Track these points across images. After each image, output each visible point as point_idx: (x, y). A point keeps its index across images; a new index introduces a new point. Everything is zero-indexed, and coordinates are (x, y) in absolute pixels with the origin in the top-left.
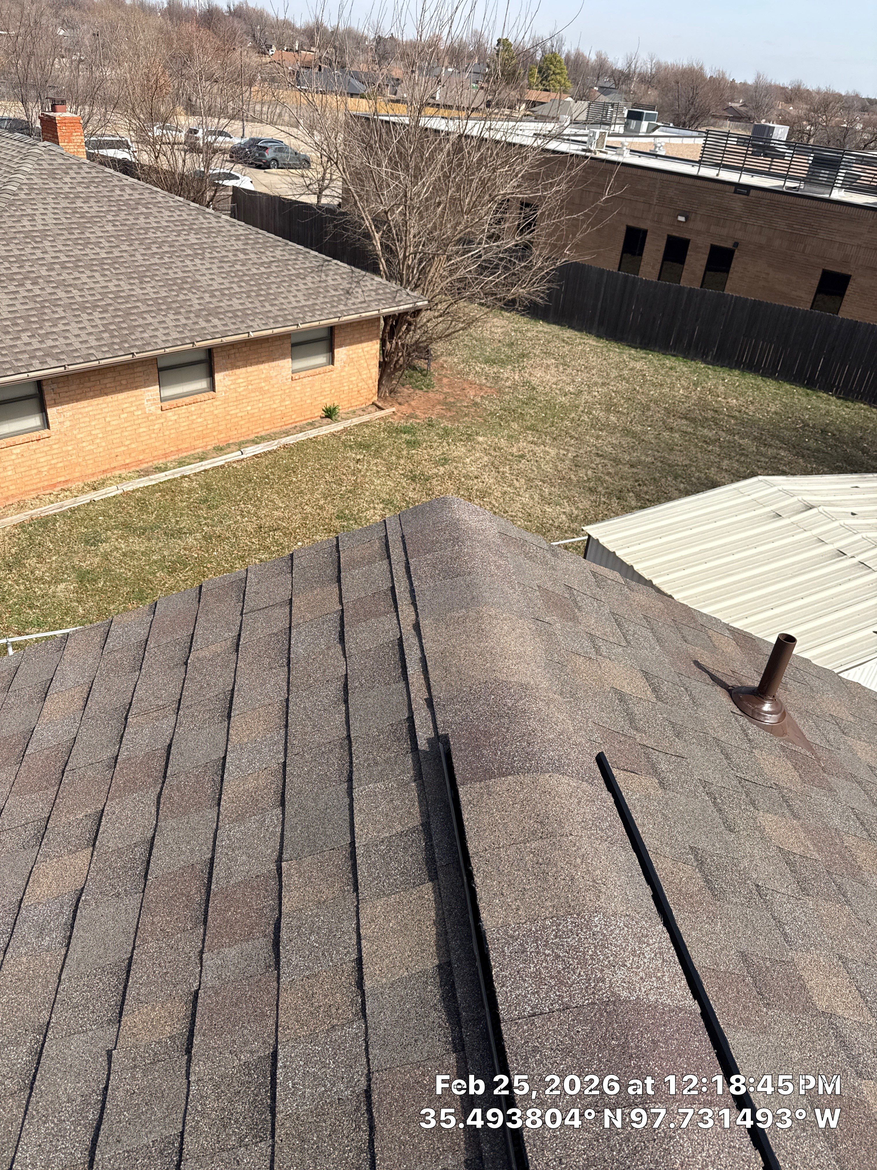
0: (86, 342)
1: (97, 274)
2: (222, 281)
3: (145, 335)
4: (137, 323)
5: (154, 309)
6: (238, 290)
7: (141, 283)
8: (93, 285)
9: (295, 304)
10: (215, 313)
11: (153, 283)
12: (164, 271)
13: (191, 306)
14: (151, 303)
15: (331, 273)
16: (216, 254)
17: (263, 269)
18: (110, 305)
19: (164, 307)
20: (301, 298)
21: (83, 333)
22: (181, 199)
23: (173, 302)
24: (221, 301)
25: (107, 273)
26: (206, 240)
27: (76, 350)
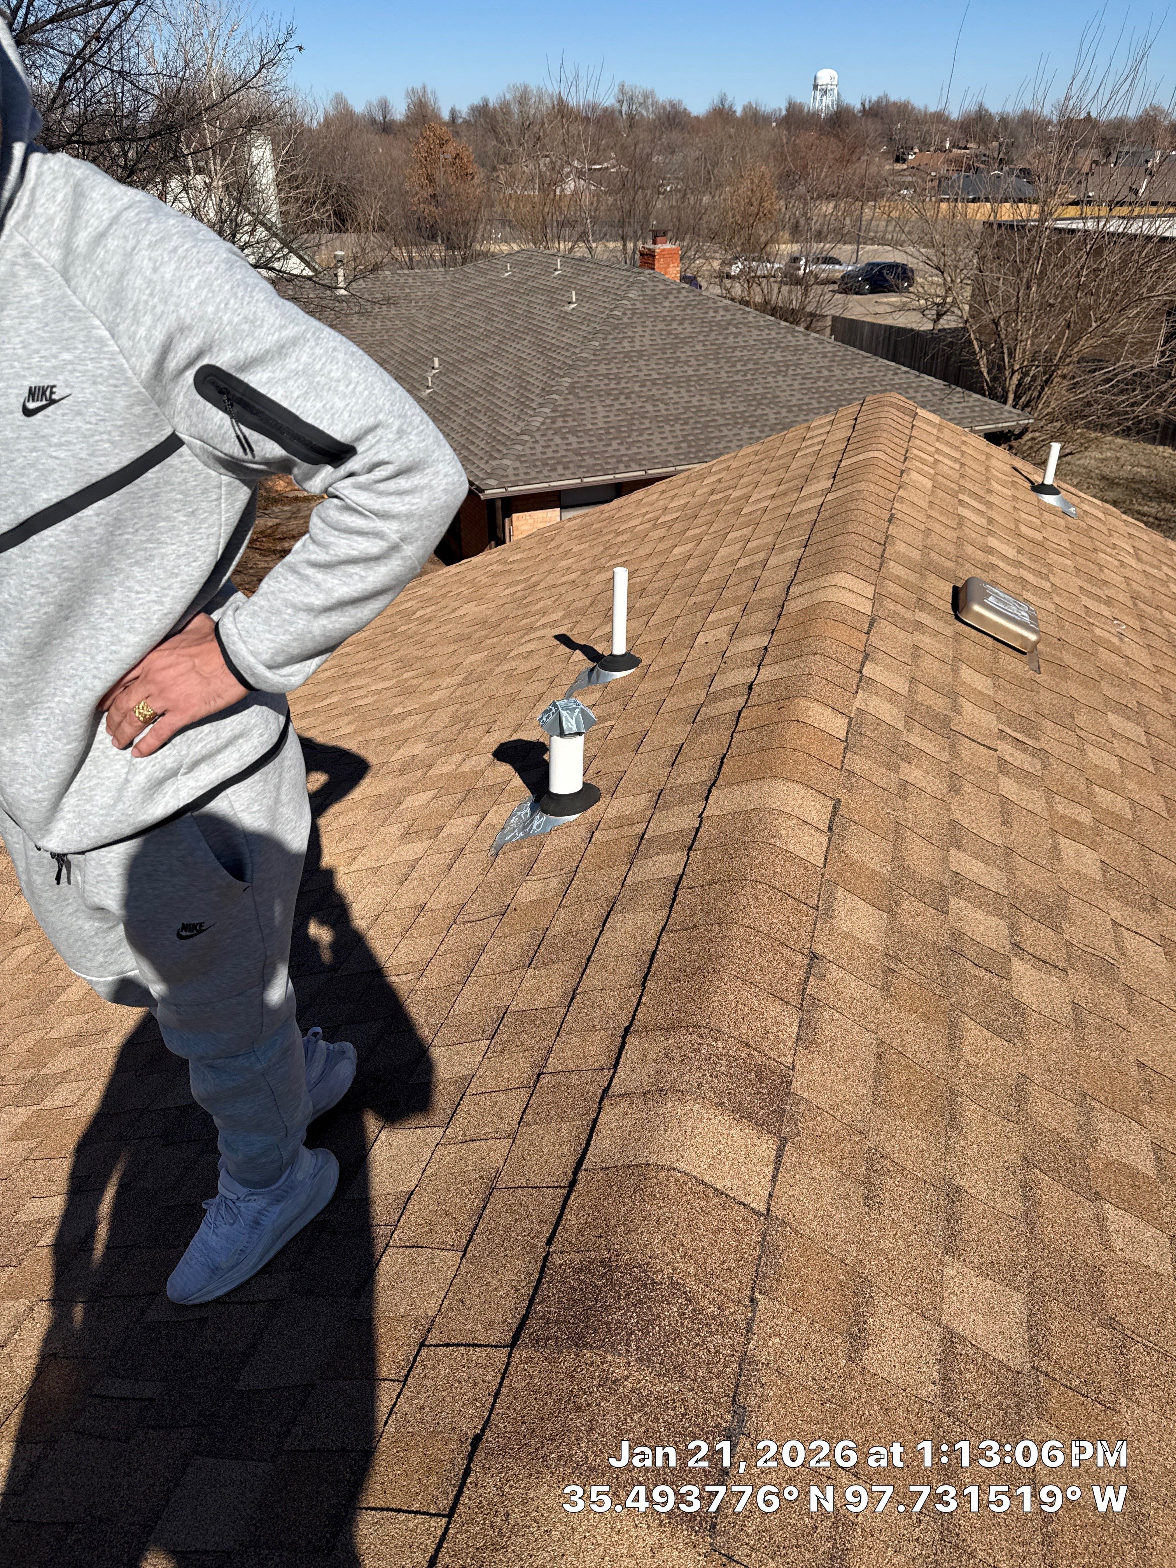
0: (666, 450)
1: (683, 390)
2: (801, 396)
4: (712, 435)
5: (731, 422)
7: (722, 398)
8: (678, 400)
11: (734, 398)
12: (745, 387)
13: (767, 420)
14: (728, 416)
15: (922, 389)
16: (799, 371)
17: (846, 386)
18: (691, 418)
19: (740, 421)
21: (664, 442)
22: (772, 318)
23: (751, 416)
24: (797, 416)
25: (692, 389)
26: (790, 358)
27: (656, 457)
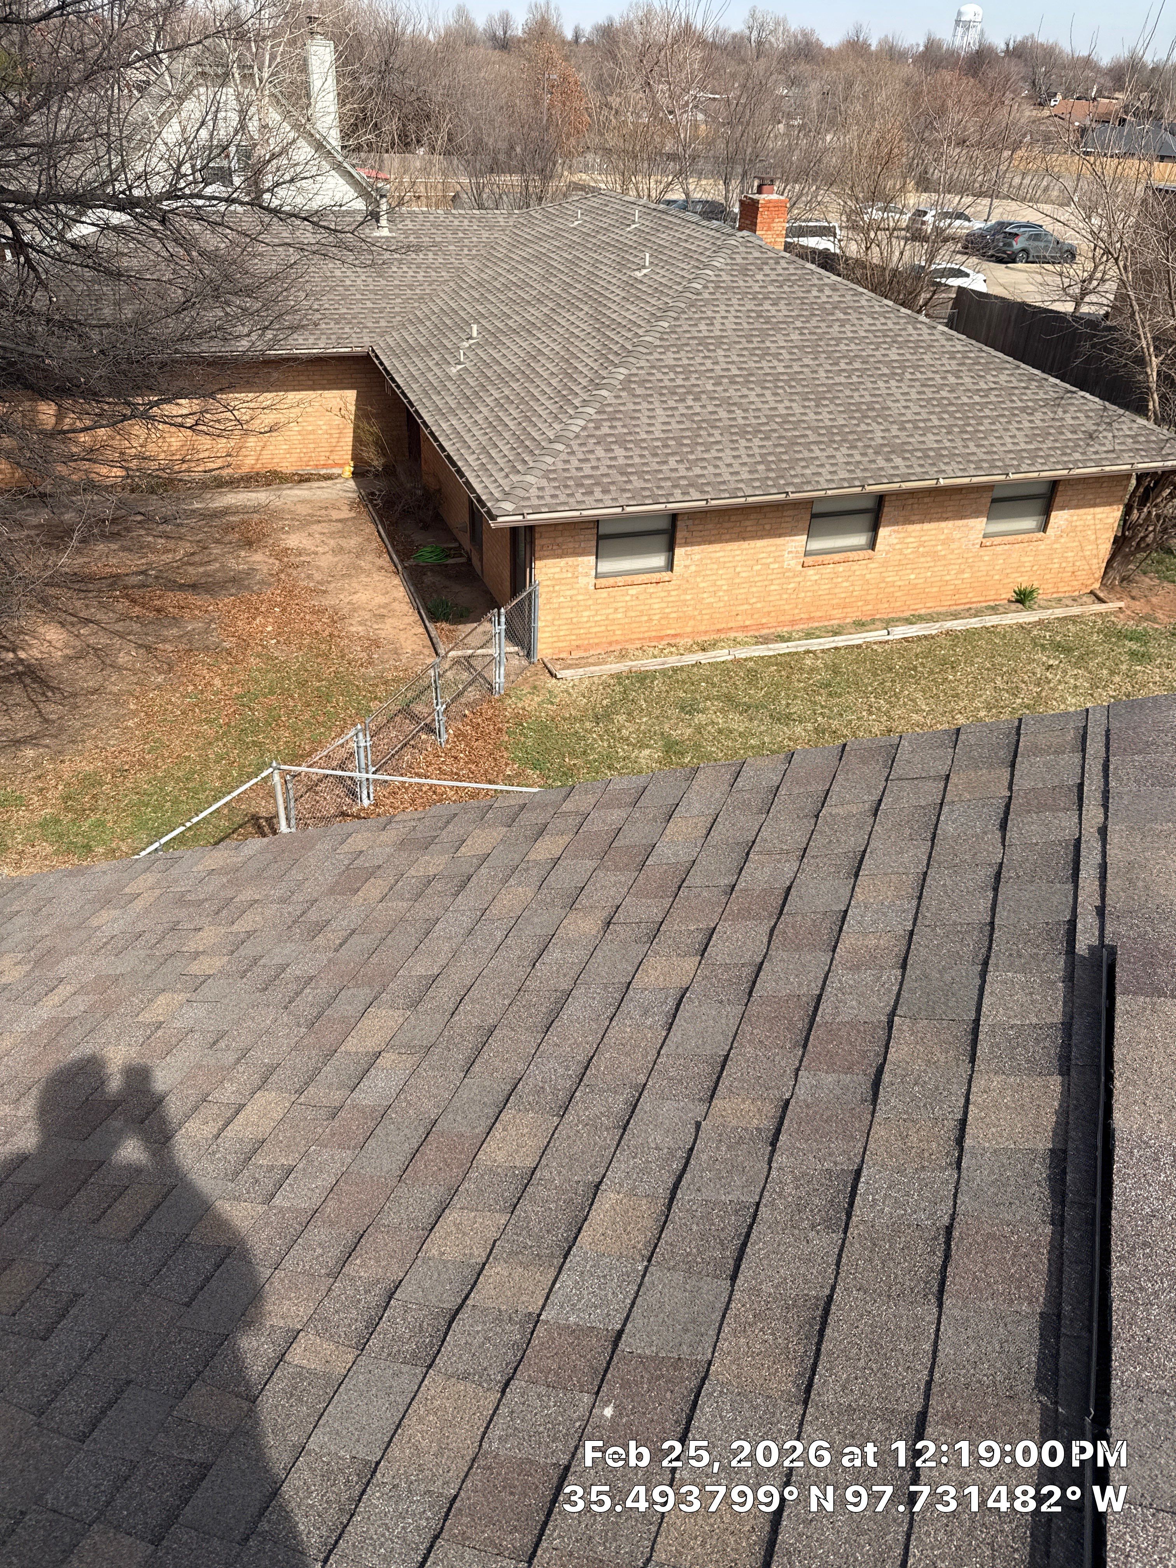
0: (737, 473)
1: (767, 393)
2: (919, 410)
3: (808, 471)
4: (800, 456)
5: (826, 439)
6: (937, 423)
7: (817, 406)
8: (760, 406)
9: (1010, 447)
10: (900, 450)
11: (832, 407)
12: (848, 392)
13: (872, 439)
14: (823, 431)
15: (1073, 409)
16: (919, 376)
17: (977, 399)
18: (775, 431)
19: (838, 438)
20: (1021, 437)
21: (736, 463)
22: (891, 303)
23: (851, 432)
24: (912, 436)
25: (780, 391)
26: (909, 357)
27: (724, 482)
